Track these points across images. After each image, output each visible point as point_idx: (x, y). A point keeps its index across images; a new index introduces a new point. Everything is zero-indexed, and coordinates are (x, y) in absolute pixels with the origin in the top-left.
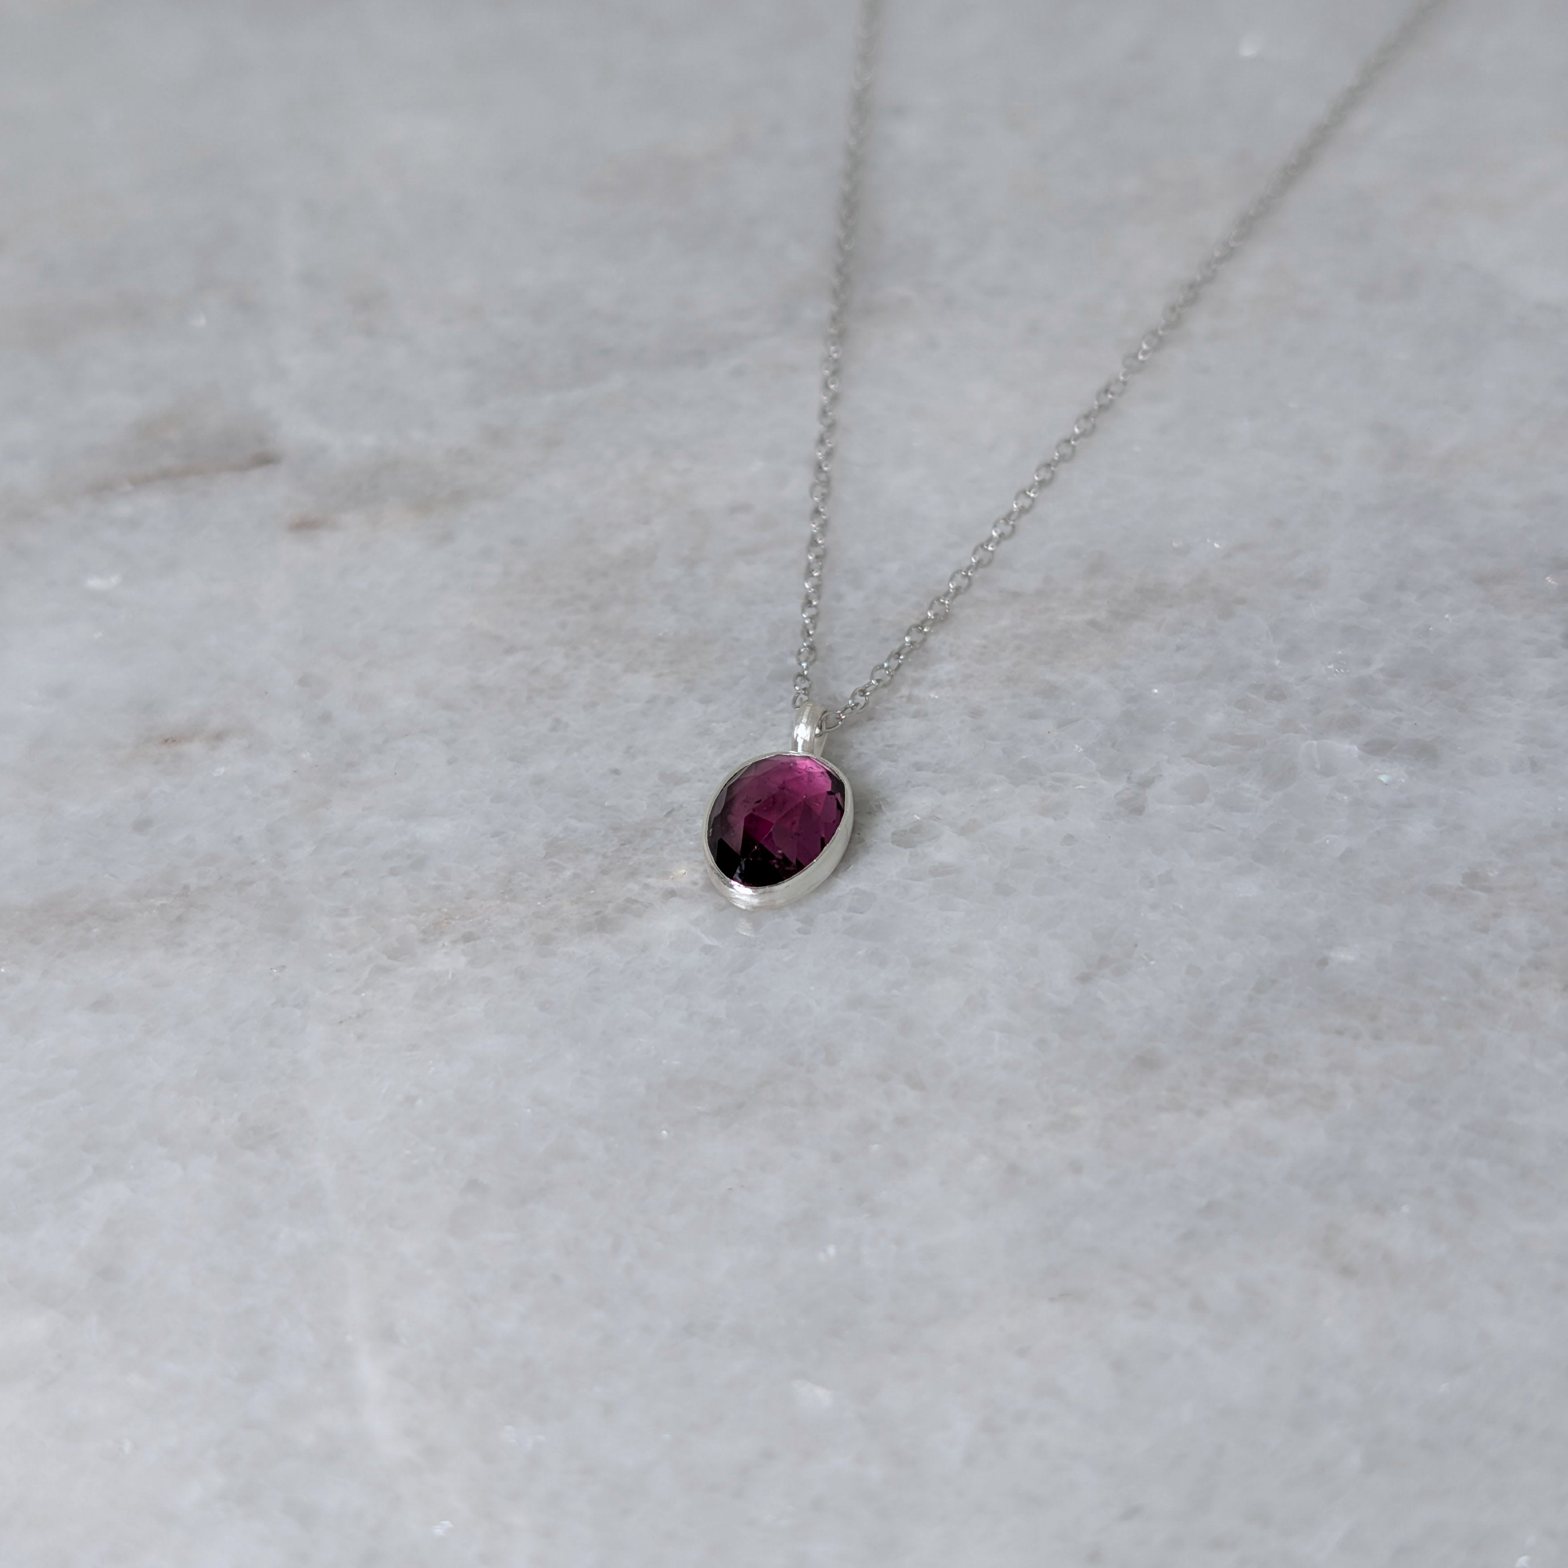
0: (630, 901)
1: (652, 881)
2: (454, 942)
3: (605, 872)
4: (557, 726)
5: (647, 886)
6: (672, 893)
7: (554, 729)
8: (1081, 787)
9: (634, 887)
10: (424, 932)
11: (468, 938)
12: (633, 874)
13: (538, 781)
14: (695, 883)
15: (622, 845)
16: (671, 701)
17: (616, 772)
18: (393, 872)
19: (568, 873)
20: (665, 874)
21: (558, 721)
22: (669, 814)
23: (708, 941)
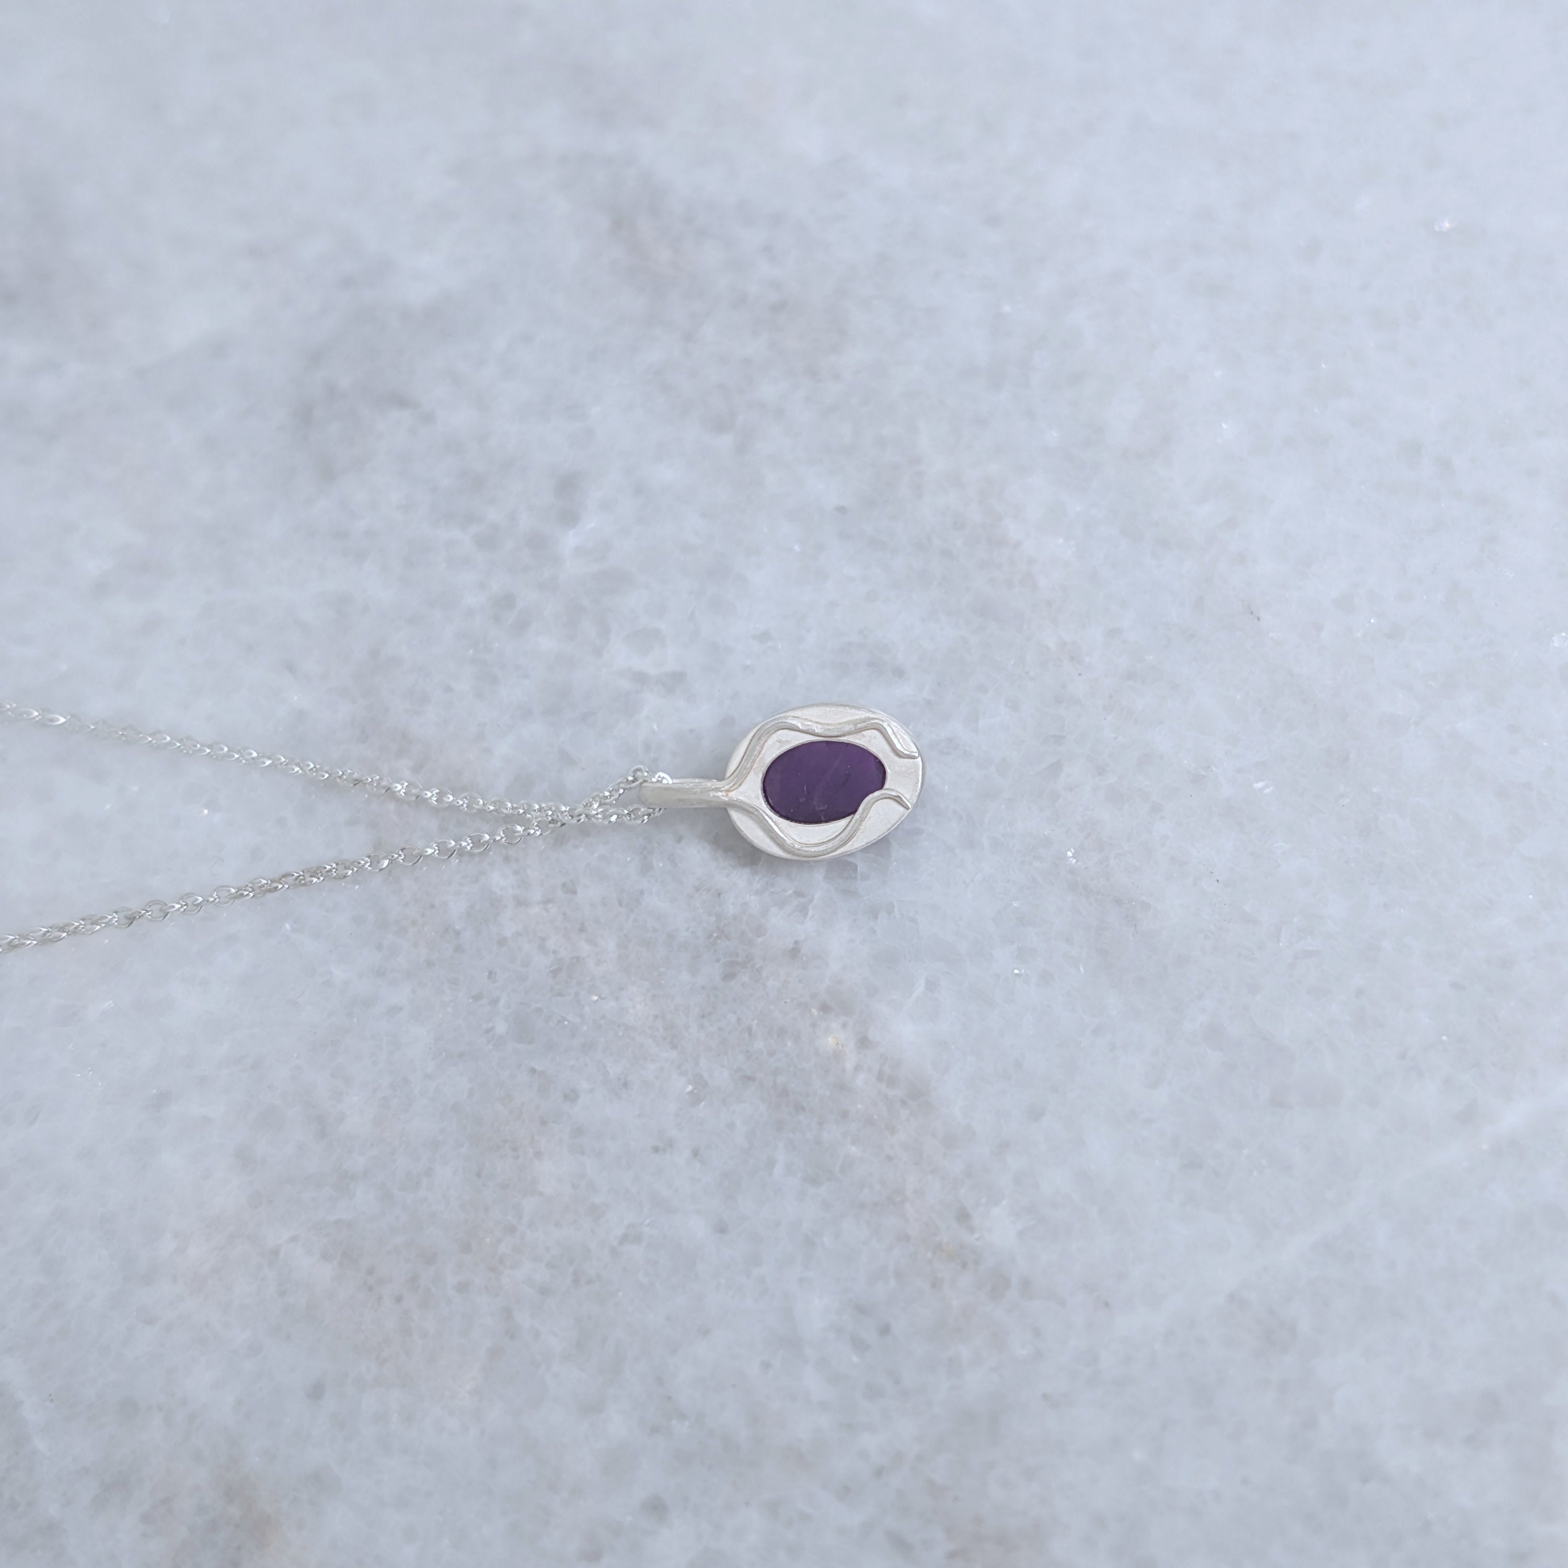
0: (880, 1077)
1: (849, 1065)
2: (972, 1230)
3: (845, 1115)
4: (631, 1237)
5: (857, 1068)
6: (864, 1043)
7: (638, 1239)
8: (655, 727)
9: (860, 1080)
10: (964, 1265)
11: (963, 1217)
12: (842, 1087)
13: (721, 1229)
14: (844, 1026)
15: (803, 1109)
16: (578, 1131)
17: (696, 1153)
18: (885, 1330)
19: (853, 1149)
20: (837, 1056)
21: (624, 1239)
22: (748, 1079)
23: (920, 988)
